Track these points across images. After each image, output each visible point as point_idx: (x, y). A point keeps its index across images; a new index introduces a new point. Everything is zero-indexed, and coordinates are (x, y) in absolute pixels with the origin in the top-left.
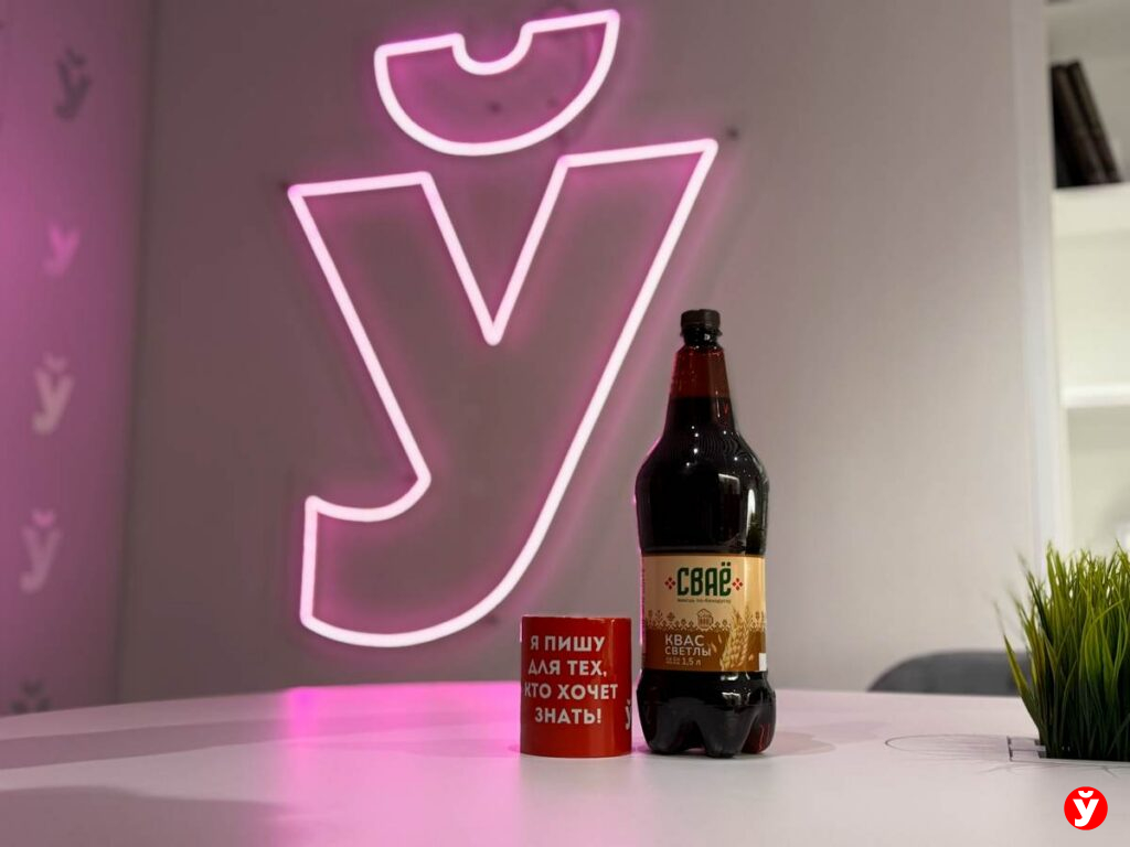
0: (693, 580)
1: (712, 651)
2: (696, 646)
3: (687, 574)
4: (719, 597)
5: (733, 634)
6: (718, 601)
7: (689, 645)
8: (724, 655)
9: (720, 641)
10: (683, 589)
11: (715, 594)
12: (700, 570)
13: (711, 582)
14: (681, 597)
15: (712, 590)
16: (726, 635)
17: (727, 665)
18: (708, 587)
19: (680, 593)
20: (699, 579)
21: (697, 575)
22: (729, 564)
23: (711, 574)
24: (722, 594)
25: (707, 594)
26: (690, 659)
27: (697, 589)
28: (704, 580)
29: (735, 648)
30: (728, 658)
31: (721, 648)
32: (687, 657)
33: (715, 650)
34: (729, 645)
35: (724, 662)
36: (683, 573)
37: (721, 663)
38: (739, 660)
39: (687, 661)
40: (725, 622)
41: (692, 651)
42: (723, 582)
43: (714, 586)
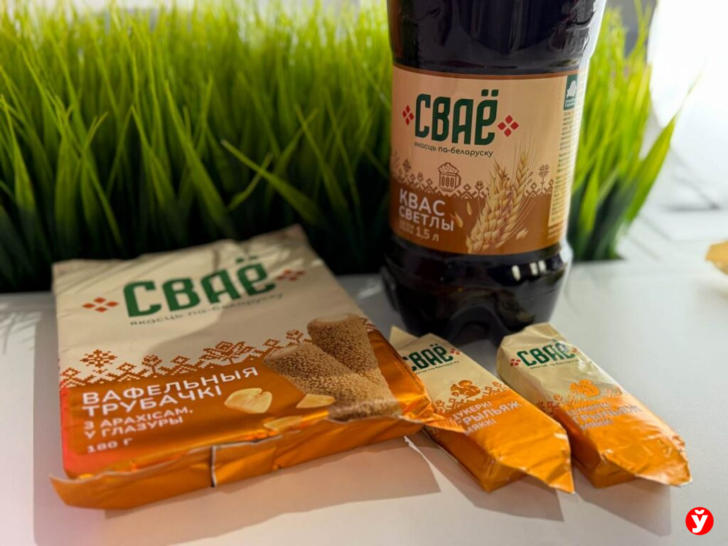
0: (437, 116)
1: (456, 226)
2: (433, 214)
3: (428, 105)
4: (472, 146)
5: (492, 203)
6: (470, 153)
7: (425, 211)
8: (474, 231)
9: (470, 212)
10: (422, 129)
11: (467, 141)
12: (446, 101)
13: (462, 122)
14: (419, 140)
15: (462, 135)
16: (479, 203)
17: (477, 245)
18: (457, 129)
19: (418, 134)
20: (444, 116)
21: (441, 108)
22: (495, 93)
23: (463, 109)
24: (479, 141)
25: (455, 140)
26: (426, 231)
27: (440, 132)
28: (451, 117)
29: (492, 222)
30: (479, 237)
31: (471, 222)
32: (422, 228)
33: (461, 223)
34: (483, 218)
35: (473, 242)
36: (423, 103)
37: (468, 242)
38: (497, 240)
39: (422, 233)
40: (479, 184)
41: (429, 221)
42: (481, 123)
43: (467, 128)
